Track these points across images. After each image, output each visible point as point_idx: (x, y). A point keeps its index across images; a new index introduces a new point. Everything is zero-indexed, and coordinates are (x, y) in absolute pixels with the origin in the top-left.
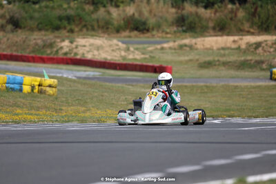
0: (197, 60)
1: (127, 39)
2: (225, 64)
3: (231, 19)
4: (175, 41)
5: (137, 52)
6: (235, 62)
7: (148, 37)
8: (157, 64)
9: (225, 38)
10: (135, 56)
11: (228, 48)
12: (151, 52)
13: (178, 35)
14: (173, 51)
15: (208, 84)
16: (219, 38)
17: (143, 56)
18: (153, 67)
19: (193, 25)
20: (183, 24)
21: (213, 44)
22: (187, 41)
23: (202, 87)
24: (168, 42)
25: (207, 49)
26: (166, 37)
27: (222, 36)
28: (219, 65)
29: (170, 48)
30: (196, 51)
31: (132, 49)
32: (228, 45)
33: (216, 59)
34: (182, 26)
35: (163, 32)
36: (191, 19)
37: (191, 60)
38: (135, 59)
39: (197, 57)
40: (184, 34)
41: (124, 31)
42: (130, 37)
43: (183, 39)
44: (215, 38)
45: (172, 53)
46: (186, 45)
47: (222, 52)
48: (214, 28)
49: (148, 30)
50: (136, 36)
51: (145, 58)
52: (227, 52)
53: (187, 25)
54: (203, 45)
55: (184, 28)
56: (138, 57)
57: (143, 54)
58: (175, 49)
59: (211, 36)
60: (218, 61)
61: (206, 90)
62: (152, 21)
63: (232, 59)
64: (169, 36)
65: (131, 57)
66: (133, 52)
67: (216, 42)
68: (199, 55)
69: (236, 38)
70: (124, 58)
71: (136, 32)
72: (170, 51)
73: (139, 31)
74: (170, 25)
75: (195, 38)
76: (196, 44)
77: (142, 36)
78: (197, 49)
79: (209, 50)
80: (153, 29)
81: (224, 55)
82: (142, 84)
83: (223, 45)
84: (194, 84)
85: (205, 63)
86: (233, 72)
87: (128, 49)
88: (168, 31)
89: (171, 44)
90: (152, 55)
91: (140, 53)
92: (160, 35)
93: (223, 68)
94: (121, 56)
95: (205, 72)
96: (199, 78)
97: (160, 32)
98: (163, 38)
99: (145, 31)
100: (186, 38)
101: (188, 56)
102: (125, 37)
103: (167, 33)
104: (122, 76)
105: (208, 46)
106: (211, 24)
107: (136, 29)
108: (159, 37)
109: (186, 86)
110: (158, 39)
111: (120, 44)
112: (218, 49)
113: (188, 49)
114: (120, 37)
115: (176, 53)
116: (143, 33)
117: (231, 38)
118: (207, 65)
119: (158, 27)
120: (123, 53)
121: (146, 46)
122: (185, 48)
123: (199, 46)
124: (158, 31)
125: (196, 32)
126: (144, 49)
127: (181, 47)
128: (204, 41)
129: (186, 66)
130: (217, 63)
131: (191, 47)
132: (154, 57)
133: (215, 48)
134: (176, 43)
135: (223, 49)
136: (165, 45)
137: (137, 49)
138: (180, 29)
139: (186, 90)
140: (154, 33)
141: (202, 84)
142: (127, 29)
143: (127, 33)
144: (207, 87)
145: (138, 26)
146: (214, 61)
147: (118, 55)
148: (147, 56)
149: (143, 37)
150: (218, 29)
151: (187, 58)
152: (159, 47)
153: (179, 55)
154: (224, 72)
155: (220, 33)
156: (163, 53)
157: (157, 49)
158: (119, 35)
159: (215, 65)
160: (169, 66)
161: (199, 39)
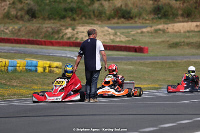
0: (168, 41)
1: (116, 25)
2: (188, 44)
3: (196, 8)
4: (151, 27)
5: (122, 36)
6: (196, 43)
7: (132, 23)
8: (137, 46)
9: (190, 23)
10: (121, 39)
11: (192, 31)
12: (133, 35)
13: (155, 21)
14: (150, 34)
15: (174, 61)
16: (185, 24)
17: (127, 39)
18: (134, 48)
19: (166, 13)
20: (158, 12)
21: (181, 28)
22: (160, 27)
23: (170, 63)
24: (146, 27)
25: (176, 32)
26: (146, 23)
27: (187, 22)
28: (184, 45)
29: (148, 32)
30: (167, 34)
31: (119, 34)
32: (192, 29)
33: (183, 40)
34: (158, 14)
35: (143, 19)
37: (163, 42)
38: (121, 41)
39: (168, 39)
40: (159, 20)
41: (114, 18)
42: (118, 23)
43: (157, 25)
44: (182, 24)
45: (149, 36)
46: (160, 30)
47: (187, 34)
48: (182, 15)
49: (132, 18)
50: (123, 23)
51: (129, 41)
52: (191, 34)
53: (162, 13)
54: (173, 29)
55: (160, 16)
56: (123, 40)
57: (127, 37)
58: (151, 33)
59: (180, 22)
60: (183, 42)
61: (172, 66)
62: (134, 11)
63: (195, 40)
64: (148, 22)
65: (118, 40)
66: (120, 36)
67: (183, 27)
68: (170, 37)
69: (198, 23)
70: (113, 41)
71: (123, 19)
72: (147, 34)
73: (125, 19)
74: (149, 14)
75: (167, 24)
76: (167, 28)
77: (126, 22)
78: (168, 32)
80: (136, 17)
81: (189, 37)
82: (125, 62)
83: (188, 29)
84: (164, 61)
85: (173, 44)
86: (194, 51)
87: (116, 34)
88: (147, 18)
89: (149, 29)
90: (134, 38)
91: (125, 37)
92: (141, 21)
93: (187, 48)
94: (110, 39)
95: (173, 51)
96: (169, 56)
97: (141, 18)
98: (143, 23)
99: (130, 19)
100: (161, 23)
101: (161, 38)
102: (114, 23)
103: (146, 20)
104: (111, 55)
105: (177, 30)
106: (180, 12)
107: (123, 17)
108: (140, 23)
109: (158, 63)
110: (139, 25)
111: (110, 30)
112: (185, 32)
113: (161, 32)
114: (111, 23)
115: (152, 35)
116: (128, 20)
117: (195, 24)
118: (175, 45)
119: (139, 15)
120: (112, 37)
121: (130, 30)
122: (159, 32)
123: (170, 30)
124: (139, 18)
125: (168, 19)
126: (128, 33)
127: (156, 31)
128: (174, 26)
129: (159, 46)
130: (183, 44)
131: (164, 31)
132: (135, 40)
133: (182, 31)
134: (153, 28)
135: (188, 32)
136: (144, 30)
137: (122, 33)
138: (156, 16)
139: (157, 66)
140: (137, 19)
141: (170, 61)
142: (116, 17)
143: (115, 20)
144: (173, 62)
145: (124, 15)
146: (180, 42)
147: (108, 39)
148: (130, 39)
149: (128, 24)
150: (185, 16)
151: (160, 40)
152: (139, 31)
153: (155, 38)
154: (188, 50)
155: (186, 19)
156: (142, 36)
157: (138, 33)
158: (109, 22)
159: (181, 45)
160: (146, 47)
161: (170, 25)
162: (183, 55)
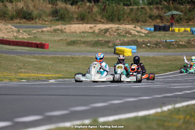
0: (66, 40)
1: (18, 25)
2: (84, 43)
3: (89, 12)
4: (51, 27)
5: (25, 34)
6: (91, 42)
7: (33, 24)
8: (38, 42)
9: (85, 25)
10: (24, 36)
11: (87, 32)
12: (35, 34)
13: (53, 22)
14: (50, 33)
15: (73, 56)
16: (81, 26)
17: (29, 36)
18: (36, 44)
19: (63, 16)
20: (56, 15)
21: (77, 29)
22: (59, 27)
23: (68, 58)
24: (46, 27)
25: (72, 32)
26: (45, 24)
27: (82, 24)
28: (80, 43)
29: (48, 31)
30: (65, 34)
31: (21, 31)
32: (87, 30)
33: (79, 39)
34: (56, 16)
35: (43, 20)
36: (62, 12)
37: (62, 40)
38: (24, 38)
39: (66, 38)
40: (57, 22)
41: (16, 19)
42: (20, 23)
43: (56, 25)
44: (78, 25)
45: (49, 35)
46: (58, 30)
47: (83, 34)
48: (77, 19)
49: (33, 19)
50: (25, 23)
51: (31, 38)
52: (86, 35)
53: (59, 16)
54: (70, 30)
55: (57, 18)
56: (26, 37)
57: (29, 35)
58: (51, 32)
59: (75, 24)
60: (80, 40)
61: (71, 60)
62: (35, 13)
63: (89, 39)
64: (47, 23)
65: (21, 37)
66: (22, 33)
67: (79, 28)
68: (67, 36)
69: (92, 25)
70: (16, 37)
71: (24, 20)
72: (47, 33)
73: (27, 19)
74: (48, 16)
75: (64, 25)
76: (65, 29)
77: (28, 22)
78: (66, 32)
79: (74, 33)
80: (36, 18)
81: (84, 37)
82: (28, 56)
83: (83, 30)
84: (64, 56)
85: (71, 41)
86: (90, 49)
87: (19, 32)
88: (46, 19)
89: (48, 29)
91: (27, 34)
92: (41, 22)
93: (83, 45)
94: (14, 36)
95: (71, 48)
96: (68, 52)
97: (41, 20)
98: (43, 24)
99: (30, 20)
100: (59, 25)
101: (59, 37)
102: (17, 23)
103: (45, 21)
104: (15, 49)
105: (74, 31)
106: (75, 16)
107: (25, 18)
108: (40, 24)
109: (58, 57)
110: (39, 25)
111: (13, 28)
112: (80, 33)
113: (60, 32)
114: (13, 23)
115: (51, 34)
116: (29, 21)
117: (89, 26)
118: (73, 43)
119: (40, 17)
120: (15, 34)
121: (31, 29)
122: (58, 31)
123: (67, 30)
124: (39, 20)
125: (65, 21)
126: (30, 31)
127: (55, 31)
128: (70, 27)
129: (58, 44)
130: (80, 42)
131: (62, 31)
132: (36, 37)
133: (78, 32)
134: (52, 28)
135: (83, 32)
136: (44, 29)
137: (25, 31)
138: (54, 18)
139: (58, 60)
140: (37, 20)
141: (69, 56)
142: (18, 18)
143: (18, 21)
144: (72, 58)
145: (26, 16)
146: (77, 41)
147: (12, 35)
148: (32, 36)
149: (29, 24)
150: (80, 19)
151: (59, 38)
152: (40, 30)
153: (54, 37)
154: (83, 48)
155: (81, 22)
156: (43, 34)
157: (38, 32)
158: (13, 21)
159: (78, 43)
160: (47, 43)
161: (67, 26)
162: (80, 52)
